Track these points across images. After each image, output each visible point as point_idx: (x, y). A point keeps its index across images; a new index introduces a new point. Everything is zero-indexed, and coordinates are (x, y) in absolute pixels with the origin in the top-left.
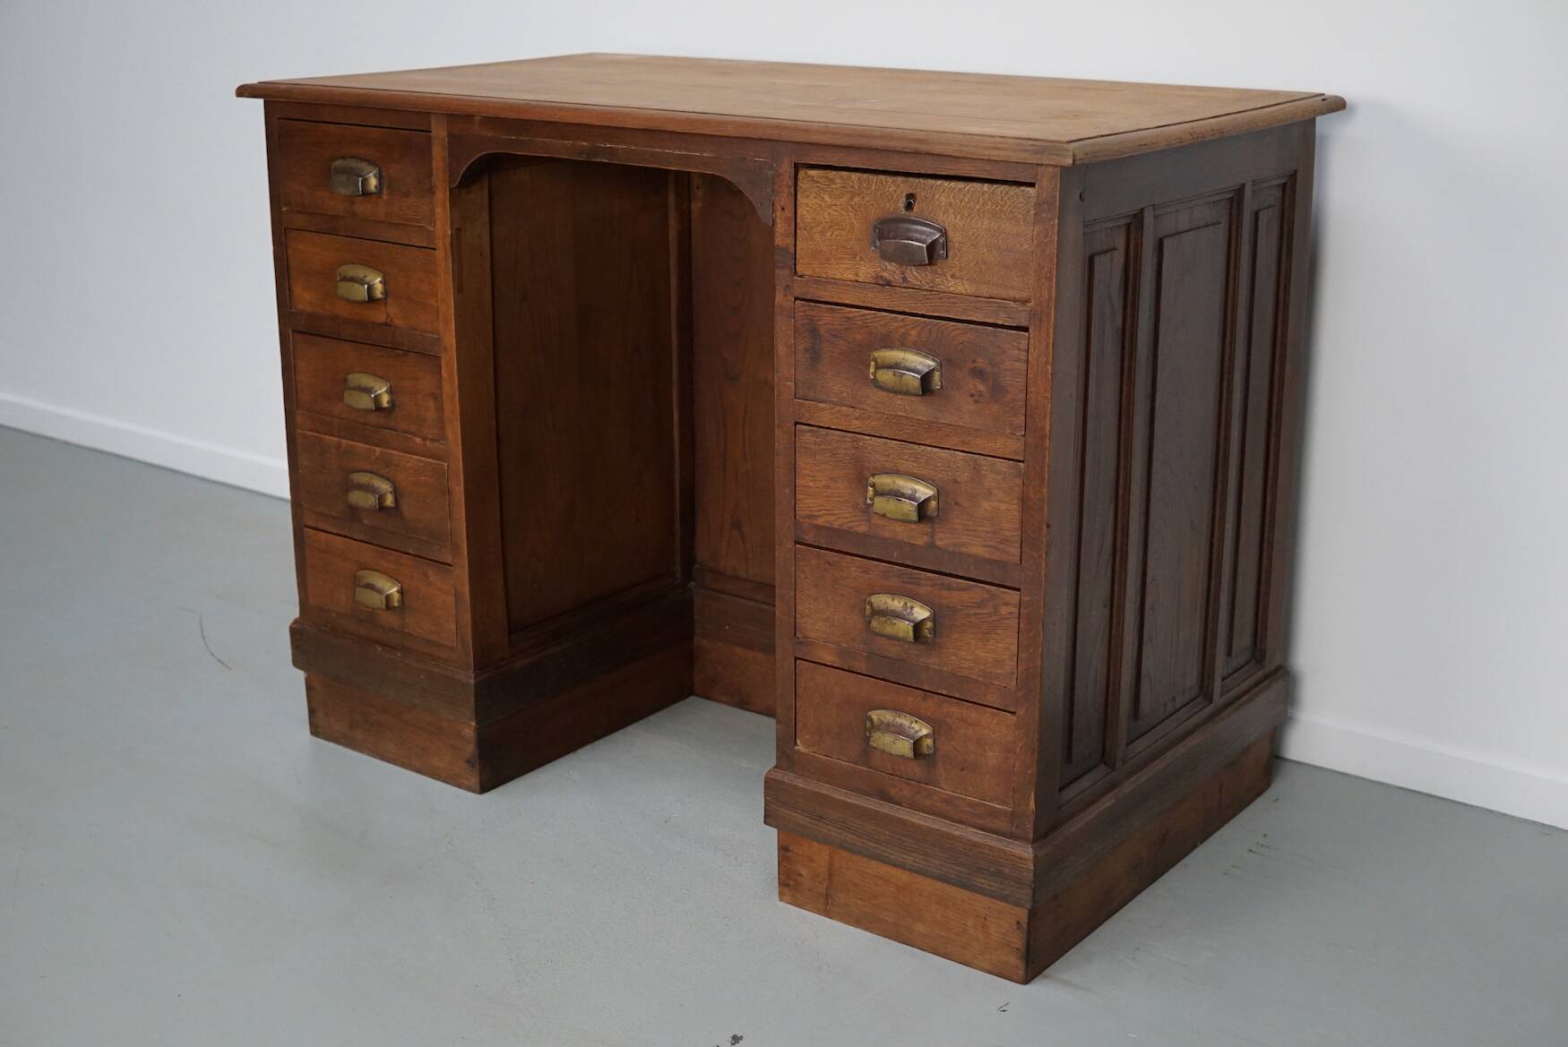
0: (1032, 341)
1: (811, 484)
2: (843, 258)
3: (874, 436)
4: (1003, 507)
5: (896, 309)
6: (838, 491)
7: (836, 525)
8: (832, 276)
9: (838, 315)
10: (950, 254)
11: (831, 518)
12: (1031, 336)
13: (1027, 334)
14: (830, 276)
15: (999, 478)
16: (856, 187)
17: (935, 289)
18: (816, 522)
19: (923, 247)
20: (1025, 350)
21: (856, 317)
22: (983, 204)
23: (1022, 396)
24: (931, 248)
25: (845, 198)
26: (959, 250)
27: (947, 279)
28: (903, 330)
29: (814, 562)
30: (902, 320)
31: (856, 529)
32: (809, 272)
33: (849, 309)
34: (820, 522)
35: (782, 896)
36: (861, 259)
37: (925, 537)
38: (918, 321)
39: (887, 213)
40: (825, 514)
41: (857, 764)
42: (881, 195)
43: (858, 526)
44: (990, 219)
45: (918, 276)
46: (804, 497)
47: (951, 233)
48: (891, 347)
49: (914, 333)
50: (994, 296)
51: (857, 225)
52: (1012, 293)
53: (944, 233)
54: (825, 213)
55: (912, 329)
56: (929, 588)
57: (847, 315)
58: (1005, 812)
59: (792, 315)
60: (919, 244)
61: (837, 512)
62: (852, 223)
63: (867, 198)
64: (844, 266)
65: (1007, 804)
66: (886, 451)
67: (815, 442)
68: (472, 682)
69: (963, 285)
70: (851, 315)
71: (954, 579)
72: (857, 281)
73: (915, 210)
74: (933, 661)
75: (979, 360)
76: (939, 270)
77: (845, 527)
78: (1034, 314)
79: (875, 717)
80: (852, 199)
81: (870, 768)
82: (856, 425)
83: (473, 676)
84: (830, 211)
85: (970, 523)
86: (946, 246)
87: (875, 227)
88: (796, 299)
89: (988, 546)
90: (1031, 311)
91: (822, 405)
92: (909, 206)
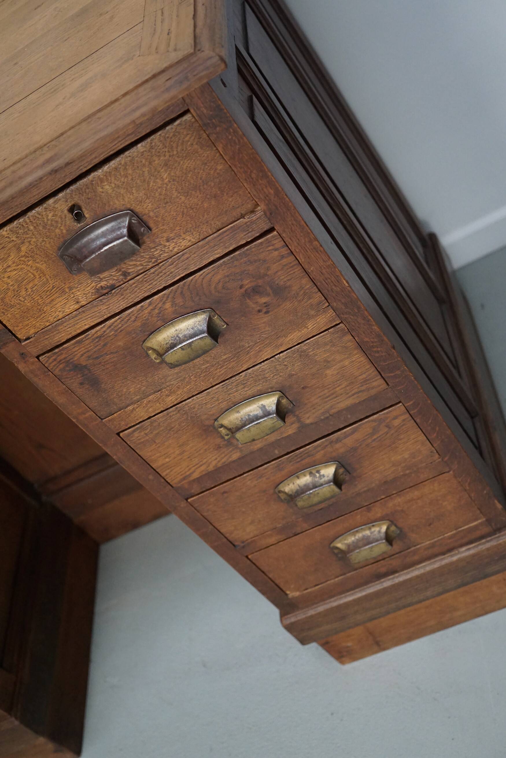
0: (284, 235)
1: (167, 460)
2: (52, 300)
3: (193, 396)
4: (346, 362)
5: (136, 300)
6: (194, 449)
7: (211, 468)
8: (55, 319)
9: (87, 342)
10: (151, 225)
11: (203, 468)
12: (281, 232)
13: (275, 233)
14: (52, 319)
15: (328, 347)
16: (14, 239)
17: (159, 261)
18: (192, 478)
19: (126, 240)
20: (283, 247)
21: (105, 332)
22: (150, 163)
23: (305, 280)
24: (132, 234)
25: (12, 255)
26: (157, 217)
27: (165, 246)
28: (157, 311)
29: (212, 500)
30: (150, 304)
31: (230, 459)
32: (32, 331)
33: (93, 331)
34: (196, 475)
35: (342, 663)
36: (70, 288)
37: (293, 425)
38: (165, 294)
39: (63, 237)
40: (197, 468)
41: (345, 574)
42: (44, 227)
43: (230, 457)
44: (166, 171)
45: (134, 263)
46: (168, 471)
47: (138, 209)
48: (156, 330)
49: (168, 305)
50: (221, 227)
51: (43, 267)
52: (236, 213)
53: (133, 213)
54: (6, 279)
55: (164, 303)
56: (322, 452)
57: (96, 336)
58: (481, 524)
59: (46, 370)
60: (121, 240)
61: (205, 461)
62: (37, 269)
63: (34, 240)
64: (59, 304)
65: (480, 519)
66: (212, 398)
67: (146, 434)
68: (17, 723)
69: (184, 239)
70: (99, 334)
71: (339, 433)
72: (82, 307)
73: (87, 216)
74: (360, 486)
75: (245, 282)
76: (152, 245)
77: (219, 465)
78: (271, 214)
79: (339, 545)
80: (19, 249)
81: (356, 569)
82: (171, 400)
83: (13, 719)
84: (6, 275)
85: (326, 391)
86: (143, 222)
87: (62, 257)
88: (38, 357)
89: (353, 395)
90: (265, 214)
91: (130, 408)
92: (79, 217)
